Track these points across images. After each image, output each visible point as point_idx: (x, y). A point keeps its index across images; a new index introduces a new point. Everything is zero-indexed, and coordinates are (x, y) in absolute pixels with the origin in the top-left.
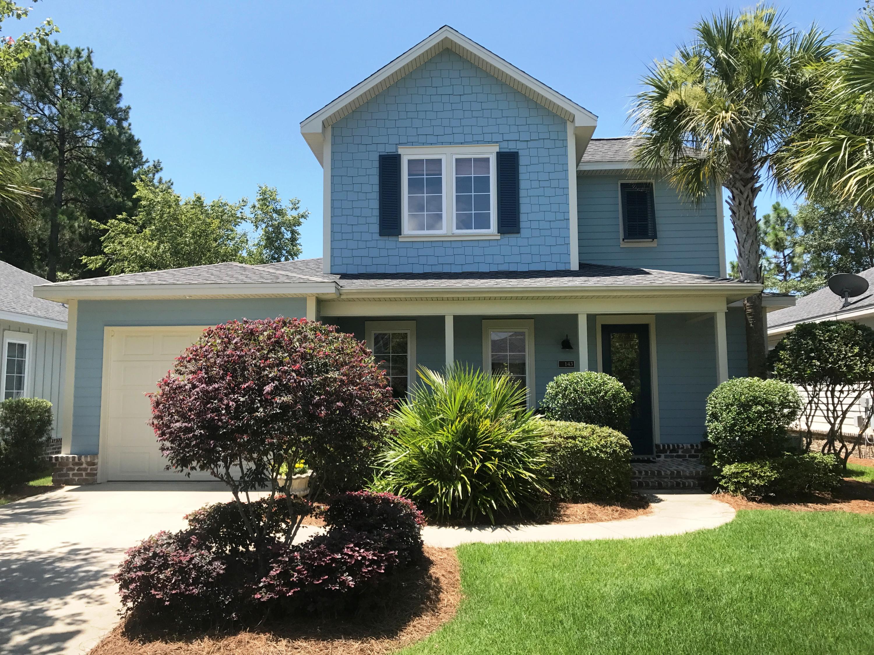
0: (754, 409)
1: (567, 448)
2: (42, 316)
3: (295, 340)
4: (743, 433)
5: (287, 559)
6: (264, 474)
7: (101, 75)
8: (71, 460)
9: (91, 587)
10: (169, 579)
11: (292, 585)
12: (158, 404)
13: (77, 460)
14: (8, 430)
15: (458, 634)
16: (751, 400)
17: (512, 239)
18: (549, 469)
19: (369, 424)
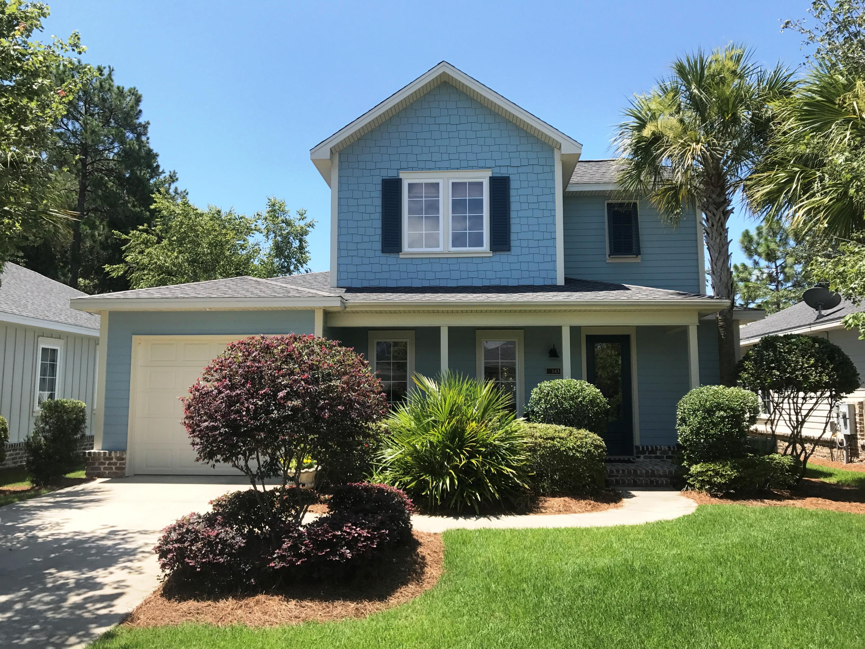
0: (717, 414)
1: (546, 447)
2: (72, 323)
3: (304, 354)
4: (707, 435)
5: (297, 535)
6: (278, 466)
7: (122, 92)
8: (102, 455)
9: (131, 561)
10: (200, 550)
11: (300, 556)
12: (189, 406)
13: (107, 455)
14: (47, 427)
15: (438, 598)
16: (715, 406)
17: (503, 257)
18: (530, 466)
19: (366, 424)
